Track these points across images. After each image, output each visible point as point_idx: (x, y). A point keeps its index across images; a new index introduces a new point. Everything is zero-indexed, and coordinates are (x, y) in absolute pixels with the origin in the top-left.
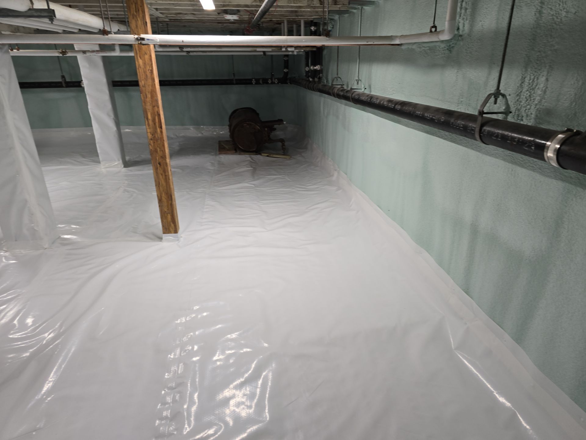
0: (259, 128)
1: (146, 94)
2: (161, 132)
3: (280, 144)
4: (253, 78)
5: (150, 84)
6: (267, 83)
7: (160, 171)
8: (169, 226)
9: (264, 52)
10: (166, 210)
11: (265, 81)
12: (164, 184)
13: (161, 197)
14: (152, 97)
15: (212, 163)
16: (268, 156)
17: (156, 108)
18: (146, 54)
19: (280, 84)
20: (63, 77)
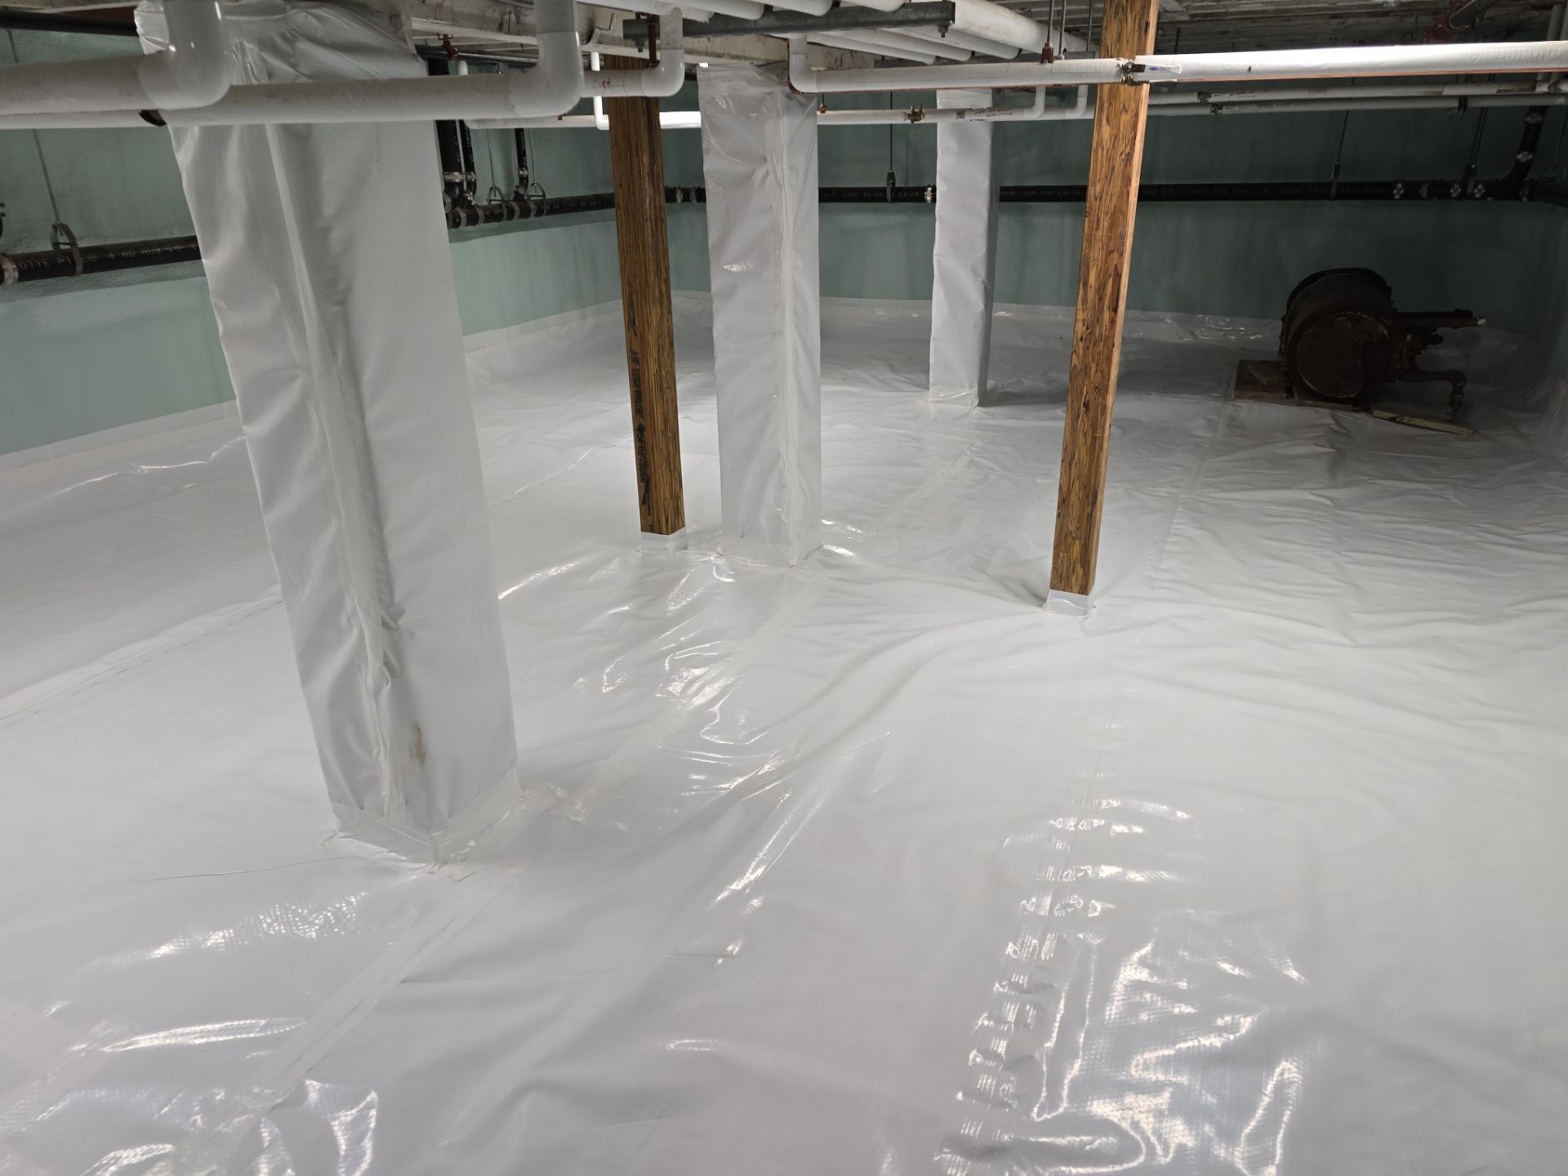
0: (1385, 332)
1: (1098, 219)
2: (1113, 322)
3: (1447, 387)
4: (1396, 182)
5: (1117, 190)
6: (1446, 196)
7: (1083, 424)
8: (1071, 572)
9: (1463, 100)
10: (1072, 528)
11: (1439, 191)
12: (1086, 460)
13: (1069, 491)
14: (1113, 226)
15: (1209, 420)
16: (1393, 420)
17: (1115, 256)
18: (1126, 111)
19: (1490, 199)
20: (891, 176)
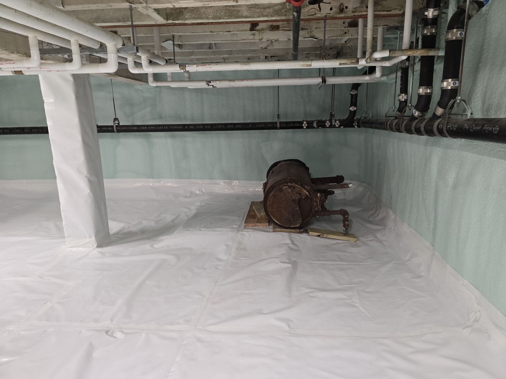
4: (304, 121)
6: (324, 126)
11: (321, 124)
16: (319, 236)
19: (342, 127)
